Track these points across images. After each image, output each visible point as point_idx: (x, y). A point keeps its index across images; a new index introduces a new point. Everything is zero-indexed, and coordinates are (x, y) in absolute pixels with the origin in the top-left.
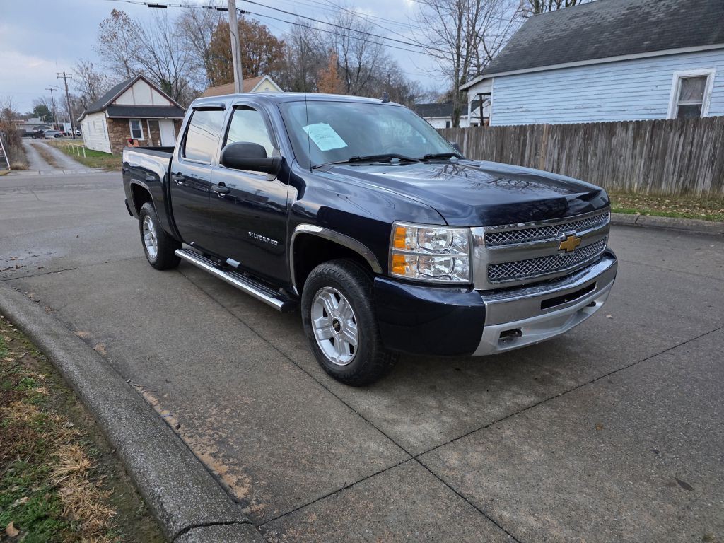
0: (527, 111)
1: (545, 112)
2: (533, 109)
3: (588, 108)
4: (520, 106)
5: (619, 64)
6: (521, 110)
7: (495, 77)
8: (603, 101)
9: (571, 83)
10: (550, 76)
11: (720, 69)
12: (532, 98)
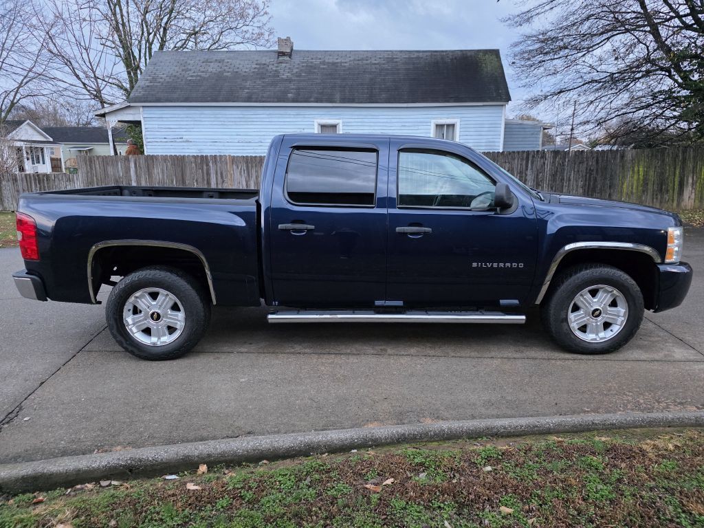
0: (187, 141)
1: (209, 144)
2: (195, 140)
3: (250, 142)
4: (179, 137)
5: (270, 109)
6: (181, 140)
7: (143, 107)
8: (263, 137)
9: (229, 120)
10: (208, 112)
11: (345, 120)
12: (192, 130)
